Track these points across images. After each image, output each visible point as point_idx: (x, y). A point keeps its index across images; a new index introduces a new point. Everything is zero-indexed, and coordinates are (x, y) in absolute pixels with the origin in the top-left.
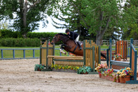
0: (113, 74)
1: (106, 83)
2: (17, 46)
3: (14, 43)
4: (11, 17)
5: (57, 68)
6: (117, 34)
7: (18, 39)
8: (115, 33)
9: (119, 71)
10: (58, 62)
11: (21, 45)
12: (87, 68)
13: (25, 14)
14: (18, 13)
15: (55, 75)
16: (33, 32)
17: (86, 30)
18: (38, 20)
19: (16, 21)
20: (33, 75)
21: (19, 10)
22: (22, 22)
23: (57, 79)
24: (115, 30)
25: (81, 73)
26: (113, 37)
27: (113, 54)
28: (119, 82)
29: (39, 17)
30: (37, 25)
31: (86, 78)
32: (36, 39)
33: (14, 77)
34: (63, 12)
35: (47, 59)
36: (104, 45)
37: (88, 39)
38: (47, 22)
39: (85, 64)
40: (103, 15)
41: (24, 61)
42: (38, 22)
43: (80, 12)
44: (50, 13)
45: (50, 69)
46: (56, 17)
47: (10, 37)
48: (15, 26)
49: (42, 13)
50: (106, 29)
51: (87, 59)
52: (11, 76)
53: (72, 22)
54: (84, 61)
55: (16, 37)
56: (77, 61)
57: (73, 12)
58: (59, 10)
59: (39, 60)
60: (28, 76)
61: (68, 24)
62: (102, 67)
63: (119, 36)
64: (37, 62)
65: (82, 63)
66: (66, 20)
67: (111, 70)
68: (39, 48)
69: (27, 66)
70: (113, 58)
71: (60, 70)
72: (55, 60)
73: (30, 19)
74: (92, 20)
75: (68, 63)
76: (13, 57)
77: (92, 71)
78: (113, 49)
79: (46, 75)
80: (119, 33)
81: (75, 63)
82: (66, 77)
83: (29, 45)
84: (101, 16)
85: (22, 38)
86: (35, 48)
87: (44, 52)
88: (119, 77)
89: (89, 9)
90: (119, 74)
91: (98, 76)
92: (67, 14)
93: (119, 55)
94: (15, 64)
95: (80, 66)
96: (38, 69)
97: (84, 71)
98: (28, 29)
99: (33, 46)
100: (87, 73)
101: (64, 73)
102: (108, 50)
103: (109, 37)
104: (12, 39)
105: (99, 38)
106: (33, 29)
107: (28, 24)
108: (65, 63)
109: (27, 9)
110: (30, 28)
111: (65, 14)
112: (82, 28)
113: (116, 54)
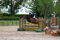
0: (52, 32)
1: (48, 36)
2: (9, 20)
3: (8, 18)
4: (7, 7)
5: (27, 29)
6: (53, 15)
7: (10, 17)
8: (52, 14)
9: (54, 31)
10: (27, 27)
11: (11, 20)
12: (40, 30)
13: (13, 6)
14: (10, 6)
15: (26, 33)
16: (16, 14)
17: (39, 13)
18: (19, 9)
19: (9, 9)
20: (16, 32)
21: (10, 4)
22: (12, 10)
23: (27, 35)
24: (52, 13)
25: (37, 32)
26: (51, 16)
27: (51, 24)
28: (54, 36)
29: (19, 7)
30: (18, 11)
31: (40, 34)
32: (18, 17)
33: (8, 33)
34: (29, 5)
35: (23, 26)
36: (48, 20)
37: (41, 17)
38: (23, 10)
39: (39, 28)
40: (47, 7)
41: (13, 26)
42: (18, 10)
43: (37, 5)
44: (24, 6)
45: (24, 30)
46: (27, 7)
47: (7, 16)
48: (8, 11)
49: (20, 6)
50: (48, 13)
51: (40, 26)
52: (7, 33)
53: (33, 10)
54: (39, 26)
55: (9, 16)
56: (35, 26)
57: (34, 5)
58: (28, 4)
59: (19, 26)
60: (14, 33)
61: (31, 11)
62: (46, 29)
63: (54, 16)
64: (18, 27)
65: (38, 28)
66: (31, 9)
67: (50, 30)
68: (19, 21)
69: (14, 29)
70: (51, 25)
71: (28, 31)
72: (26, 26)
73: (15, 8)
74: (42, 9)
75: (32, 27)
76: (8, 25)
77: (42, 31)
78: (51, 21)
79: (22, 33)
80: (54, 14)
81: (35, 27)
82: (31, 33)
83: (15, 20)
84: (46, 7)
85: (12, 16)
86: (17, 21)
87: (21, 22)
88: (54, 33)
89: (41, 4)
90: (54, 32)
91: (45, 33)
92: (31, 6)
93: (54, 24)
94: (9, 28)
95: (37, 29)
96: (19, 30)
97: (39, 31)
98: (14, 13)
99: (17, 20)
100: (40, 32)
101: (30, 32)
102: (49, 22)
103: (49, 16)
104: (7, 17)
105: (45, 16)
106: (17, 13)
107: (14, 11)
108: (30, 27)
109: (14, 4)
110: (15, 12)
111: (30, 6)
112: (38, 12)
113: (52, 23)
